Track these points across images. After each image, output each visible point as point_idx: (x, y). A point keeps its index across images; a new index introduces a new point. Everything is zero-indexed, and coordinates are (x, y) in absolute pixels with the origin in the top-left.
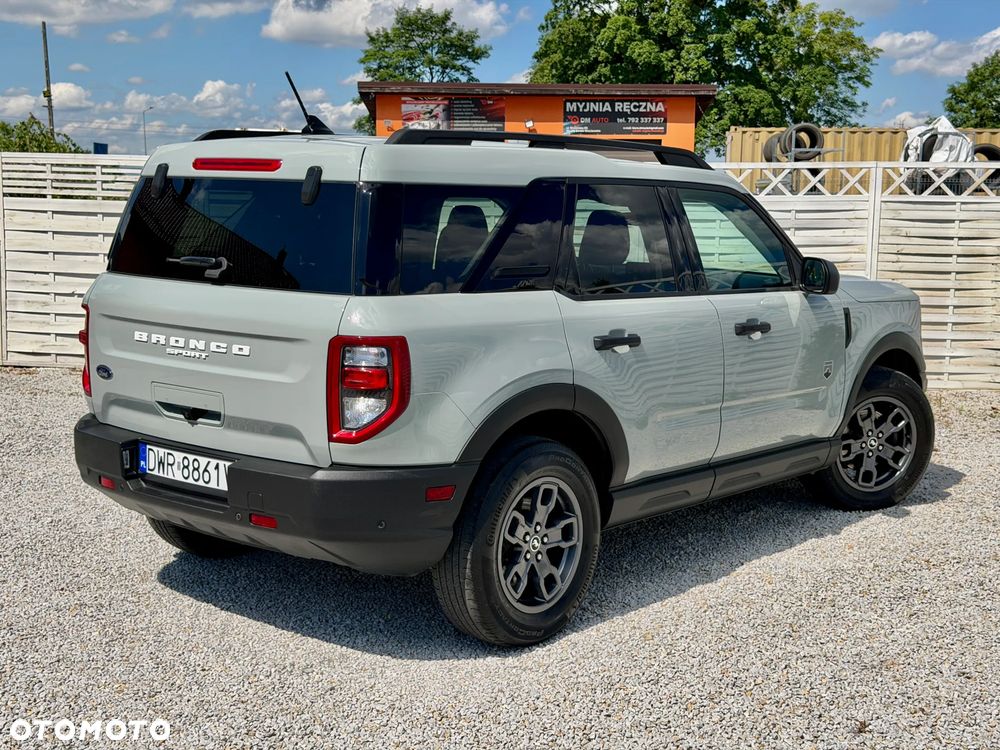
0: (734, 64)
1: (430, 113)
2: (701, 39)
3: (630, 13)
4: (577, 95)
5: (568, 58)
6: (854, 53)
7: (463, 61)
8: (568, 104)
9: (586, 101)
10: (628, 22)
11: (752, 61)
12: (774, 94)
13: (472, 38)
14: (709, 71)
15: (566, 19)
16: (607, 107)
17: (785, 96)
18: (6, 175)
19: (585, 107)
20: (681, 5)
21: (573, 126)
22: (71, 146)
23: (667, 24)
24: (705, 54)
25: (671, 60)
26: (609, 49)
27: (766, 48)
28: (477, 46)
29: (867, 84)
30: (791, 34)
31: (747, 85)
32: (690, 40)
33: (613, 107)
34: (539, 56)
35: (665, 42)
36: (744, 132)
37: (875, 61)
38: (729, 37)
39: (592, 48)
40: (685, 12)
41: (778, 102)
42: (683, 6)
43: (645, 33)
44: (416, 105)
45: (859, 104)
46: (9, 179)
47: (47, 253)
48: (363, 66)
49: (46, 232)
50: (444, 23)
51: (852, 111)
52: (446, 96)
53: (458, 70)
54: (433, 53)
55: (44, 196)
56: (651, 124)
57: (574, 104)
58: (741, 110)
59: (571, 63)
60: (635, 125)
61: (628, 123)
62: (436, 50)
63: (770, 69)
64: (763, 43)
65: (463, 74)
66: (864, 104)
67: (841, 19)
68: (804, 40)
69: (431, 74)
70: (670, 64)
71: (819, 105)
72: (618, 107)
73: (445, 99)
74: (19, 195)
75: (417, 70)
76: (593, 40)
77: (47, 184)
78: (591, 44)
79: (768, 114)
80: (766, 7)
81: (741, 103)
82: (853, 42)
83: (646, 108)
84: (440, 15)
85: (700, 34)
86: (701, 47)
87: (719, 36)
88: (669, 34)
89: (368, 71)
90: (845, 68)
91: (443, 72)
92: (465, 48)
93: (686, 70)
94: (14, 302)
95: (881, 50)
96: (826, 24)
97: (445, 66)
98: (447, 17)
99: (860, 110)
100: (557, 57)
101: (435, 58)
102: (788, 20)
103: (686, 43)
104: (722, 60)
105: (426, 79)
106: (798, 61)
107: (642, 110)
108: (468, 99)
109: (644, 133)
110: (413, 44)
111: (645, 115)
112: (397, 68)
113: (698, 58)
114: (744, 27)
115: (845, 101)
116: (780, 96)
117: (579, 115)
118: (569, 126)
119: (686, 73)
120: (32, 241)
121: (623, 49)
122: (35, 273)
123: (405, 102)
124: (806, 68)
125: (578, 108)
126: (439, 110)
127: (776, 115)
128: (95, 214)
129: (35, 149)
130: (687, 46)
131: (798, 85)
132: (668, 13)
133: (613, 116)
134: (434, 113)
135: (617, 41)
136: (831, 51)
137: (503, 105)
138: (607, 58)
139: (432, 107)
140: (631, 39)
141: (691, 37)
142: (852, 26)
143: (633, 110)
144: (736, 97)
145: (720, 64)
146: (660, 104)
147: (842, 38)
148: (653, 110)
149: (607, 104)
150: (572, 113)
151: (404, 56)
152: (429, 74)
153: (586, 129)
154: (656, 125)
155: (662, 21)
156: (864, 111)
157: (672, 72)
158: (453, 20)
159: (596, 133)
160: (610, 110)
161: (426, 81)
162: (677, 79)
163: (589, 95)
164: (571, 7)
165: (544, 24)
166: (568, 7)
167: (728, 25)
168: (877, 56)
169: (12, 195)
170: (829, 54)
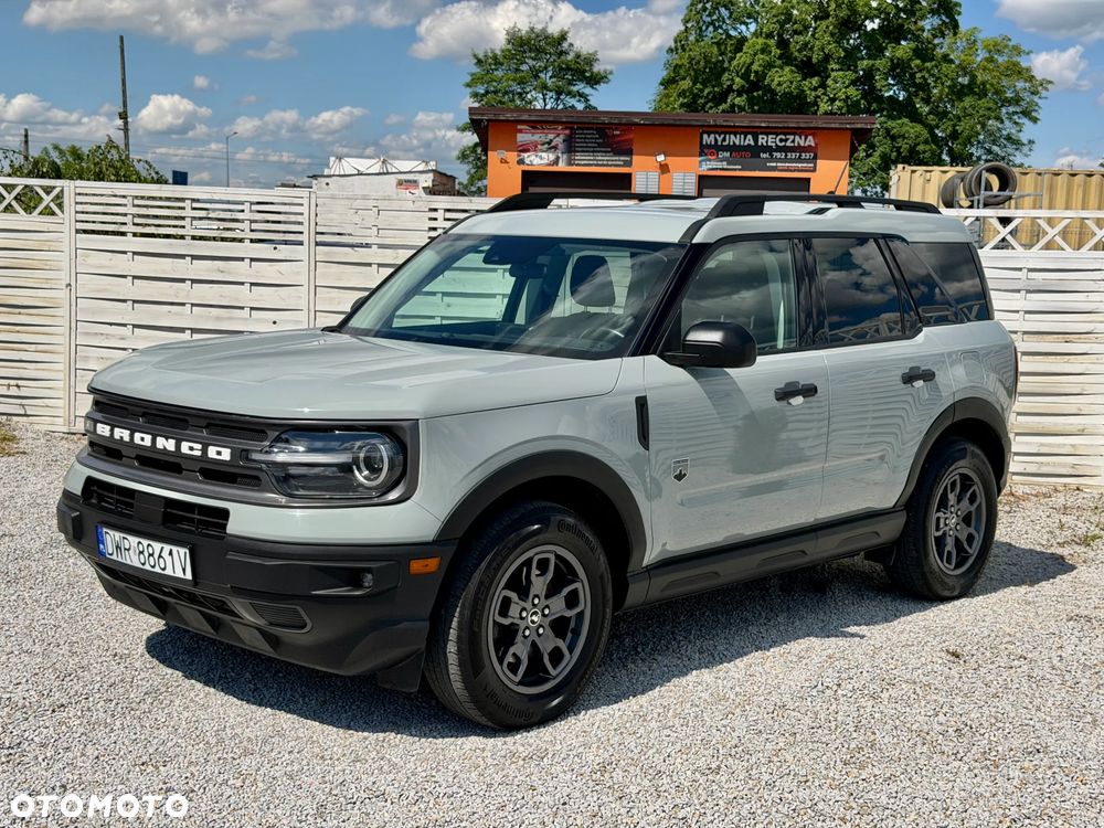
0: (886, 95)
1: (549, 143)
2: (850, 66)
3: (770, 36)
4: (716, 126)
5: (698, 86)
6: (1020, 85)
7: (580, 87)
8: (705, 136)
9: (725, 133)
10: (768, 46)
11: (907, 91)
12: (931, 129)
13: (590, 60)
14: (858, 102)
15: (697, 41)
16: (750, 140)
17: (943, 131)
18: (79, 208)
19: (724, 140)
20: (827, 27)
21: (710, 160)
22: (154, 175)
23: (811, 49)
24: (853, 83)
25: (815, 89)
26: (745, 76)
27: (923, 77)
28: (595, 70)
29: (1035, 120)
30: (952, 61)
31: (900, 118)
32: (838, 67)
33: (756, 140)
34: (667, 83)
35: (807, 68)
36: (913, 172)
37: (1044, 93)
38: (882, 64)
39: (726, 75)
40: (832, 35)
41: (935, 138)
42: (831, 28)
43: (787, 58)
44: (533, 134)
45: (1025, 142)
46: (83, 213)
47: (125, 301)
48: (469, 90)
49: (125, 277)
50: (560, 44)
51: (1017, 149)
52: (568, 125)
53: (574, 96)
54: (546, 77)
55: (123, 234)
56: (800, 160)
57: (712, 136)
58: (894, 147)
59: (702, 91)
60: (780, 160)
61: (772, 159)
62: (550, 74)
63: (927, 101)
64: (920, 71)
65: (579, 101)
66: (1031, 142)
67: (1006, 46)
68: (964, 69)
69: (544, 100)
70: (813, 94)
71: (979, 142)
72: (762, 140)
73: (566, 128)
74: (93, 232)
75: (529, 96)
76: (726, 65)
77: (128, 219)
78: (724, 70)
79: (924, 152)
80: (924, 31)
81: (893, 138)
82: (1019, 72)
83: (793, 141)
84: (556, 35)
85: (849, 60)
86: (851, 75)
87: (871, 62)
88: (814, 60)
89: (475, 95)
90: (1009, 102)
91: (557, 99)
92: (583, 72)
93: (832, 100)
94: (86, 358)
95: (1051, 82)
96: (990, 52)
97: (559, 93)
98: (563, 37)
99: (1025, 149)
100: (686, 84)
101: (549, 83)
102: (945, 46)
103: (832, 70)
104: (873, 88)
105: (539, 105)
106: (959, 93)
107: (788, 144)
108: (592, 129)
109: (791, 171)
110: (524, 67)
111: (792, 149)
112: (506, 93)
113: (847, 87)
114: (899, 53)
115: (1009, 138)
116: (937, 131)
117: (716, 149)
118: (705, 160)
119: (832, 104)
120: (108, 287)
121: (761, 76)
122: (111, 324)
123: (521, 131)
124: (968, 101)
125: (716, 140)
126: (559, 140)
127: (933, 153)
128: (182, 257)
129: (113, 177)
130: (833, 74)
131: (959, 119)
132: (813, 35)
133: (755, 151)
134: (553, 144)
135: (755, 67)
136: (995, 82)
137: (631, 136)
138: (743, 86)
139: (551, 136)
140: (770, 65)
141: (837, 63)
142: (1019, 54)
143: (780, 144)
144: (888, 131)
145: (871, 94)
146: (810, 138)
147: (1007, 69)
148: (802, 144)
149: (749, 137)
150: (709, 146)
151: (514, 80)
152: (541, 101)
153: (724, 164)
154: (806, 161)
155: (806, 45)
156: (1030, 150)
157: (815, 103)
158: (569, 40)
159: (735, 170)
160: (752, 143)
161: (538, 107)
162: (821, 111)
163: (730, 127)
164: (704, 28)
165: (673, 45)
166: (700, 28)
167: (881, 50)
168: (1046, 89)
169: (85, 232)
170: (992, 85)
